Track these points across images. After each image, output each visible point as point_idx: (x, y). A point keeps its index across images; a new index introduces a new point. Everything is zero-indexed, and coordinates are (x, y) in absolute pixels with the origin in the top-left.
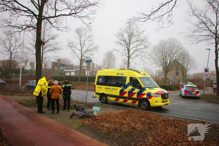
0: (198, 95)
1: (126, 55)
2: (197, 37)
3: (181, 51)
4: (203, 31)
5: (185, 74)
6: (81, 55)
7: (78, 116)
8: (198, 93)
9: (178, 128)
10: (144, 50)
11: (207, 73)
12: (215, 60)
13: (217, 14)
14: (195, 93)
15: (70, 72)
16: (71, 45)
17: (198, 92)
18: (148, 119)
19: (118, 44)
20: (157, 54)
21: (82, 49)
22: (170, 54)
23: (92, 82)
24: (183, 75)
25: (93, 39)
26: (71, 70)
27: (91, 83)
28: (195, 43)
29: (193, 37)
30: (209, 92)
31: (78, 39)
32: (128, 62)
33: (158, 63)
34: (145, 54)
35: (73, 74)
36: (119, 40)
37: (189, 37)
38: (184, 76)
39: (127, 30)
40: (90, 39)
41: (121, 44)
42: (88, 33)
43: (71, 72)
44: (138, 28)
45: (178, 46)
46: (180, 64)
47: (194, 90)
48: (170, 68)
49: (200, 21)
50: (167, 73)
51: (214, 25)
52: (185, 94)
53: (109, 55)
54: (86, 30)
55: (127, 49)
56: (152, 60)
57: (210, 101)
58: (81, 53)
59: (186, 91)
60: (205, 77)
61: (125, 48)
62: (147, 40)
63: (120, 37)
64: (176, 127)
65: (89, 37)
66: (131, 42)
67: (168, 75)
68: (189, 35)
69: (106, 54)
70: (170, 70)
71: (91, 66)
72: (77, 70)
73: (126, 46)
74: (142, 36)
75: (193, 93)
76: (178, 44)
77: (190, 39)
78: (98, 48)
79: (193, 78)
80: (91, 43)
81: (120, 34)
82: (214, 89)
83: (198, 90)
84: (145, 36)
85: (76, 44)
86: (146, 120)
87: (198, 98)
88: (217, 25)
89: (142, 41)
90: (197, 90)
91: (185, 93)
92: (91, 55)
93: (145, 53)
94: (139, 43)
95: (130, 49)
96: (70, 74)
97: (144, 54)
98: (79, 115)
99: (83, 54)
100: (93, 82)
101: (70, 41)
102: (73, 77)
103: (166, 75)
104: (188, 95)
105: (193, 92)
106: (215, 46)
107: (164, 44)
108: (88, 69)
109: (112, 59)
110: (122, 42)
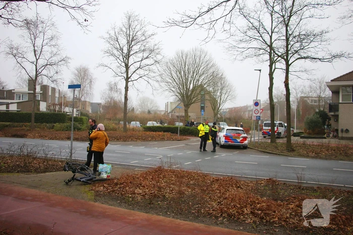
0: (246, 142)
1: (122, 75)
2: (243, 50)
3: (211, 71)
4: (252, 40)
5: (217, 109)
6: (36, 72)
7: (80, 181)
8: (246, 140)
9: (242, 188)
10: (153, 67)
11: (258, 108)
12: (269, 88)
13: (272, 15)
14: (241, 139)
15: (8, 105)
16: (15, 52)
17: (245, 138)
18: (191, 180)
19: (108, 54)
20: (171, 74)
21: (37, 60)
22: (195, 75)
23: (55, 123)
24: (214, 110)
25: (59, 42)
26: (9, 101)
27: (54, 126)
28: (240, 59)
29: (237, 49)
30: (255, 138)
31: (29, 41)
32: (125, 88)
33: (173, 89)
34: (154, 75)
35: (13, 108)
36: (110, 49)
37: (230, 49)
38: (216, 111)
39: (124, 29)
40: (53, 43)
41: (113, 55)
42: (49, 31)
43: (10, 105)
44: (144, 28)
45: (208, 62)
46: (209, 93)
47: (239, 134)
48: (194, 99)
49: (251, 25)
50: (189, 108)
51: (268, 33)
52: (225, 142)
53: (82, 74)
54: (45, 25)
55: (123, 64)
56: (163, 84)
57: (264, 152)
58: (36, 69)
59: (226, 137)
60: (254, 114)
61: (120, 62)
62: (158, 50)
63: (112, 43)
64: (239, 187)
65: (52, 39)
66: (132, 53)
67: (189, 110)
68: (231, 45)
69: (76, 72)
70: (194, 103)
71: (50, 94)
72: (21, 101)
73: (123, 59)
74: (151, 43)
75: (239, 140)
76: (207, 58)
77: (231, 52)
78: (69, 61)
79: (228, 116)
80: (55, 50)
81: (111, 37)
82: (264, 133)
83: (246, 135)
84: (157, 42)
85: (25, 50)
86: (189, 182)
87: (245, 147)
88: (272, 32)
89: (152, 51)
90: (243, 135)
91: (225, 139)
92: (57, 73)
93: (154, 72)
94: (146, 55)
95: (129, 65)
96: (8, 107)
97: (152, 74)
98: (81, 178)
99: (40, 71)
100: (57, 124)
101: (13, 43)
102: (15, 113)
103: (186, 111)
104: (230, 143)
105: (239, 138)
106: (269, 66)
107: (184, 58)
108: (45, 100)
109: (88, 81)
110: (115, 52)
